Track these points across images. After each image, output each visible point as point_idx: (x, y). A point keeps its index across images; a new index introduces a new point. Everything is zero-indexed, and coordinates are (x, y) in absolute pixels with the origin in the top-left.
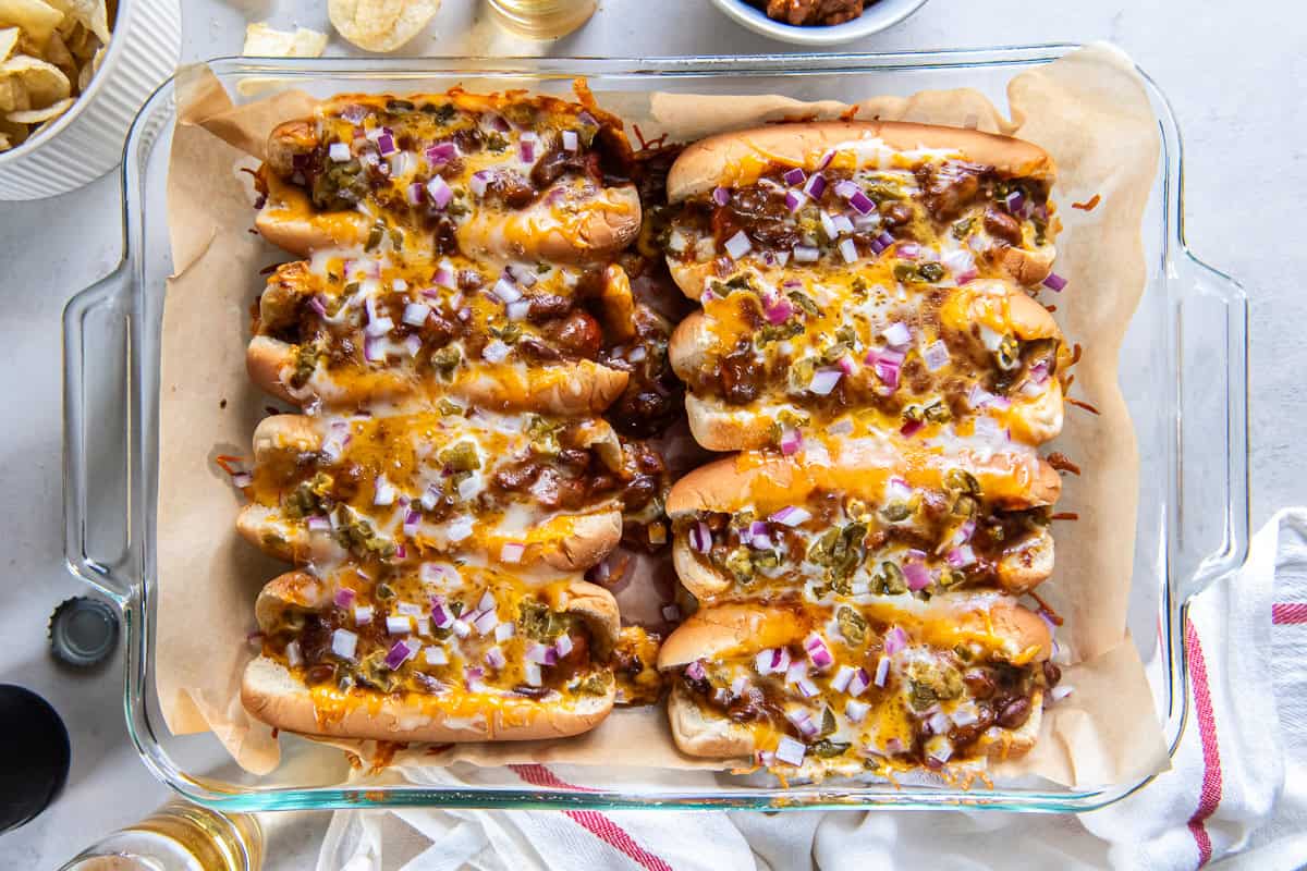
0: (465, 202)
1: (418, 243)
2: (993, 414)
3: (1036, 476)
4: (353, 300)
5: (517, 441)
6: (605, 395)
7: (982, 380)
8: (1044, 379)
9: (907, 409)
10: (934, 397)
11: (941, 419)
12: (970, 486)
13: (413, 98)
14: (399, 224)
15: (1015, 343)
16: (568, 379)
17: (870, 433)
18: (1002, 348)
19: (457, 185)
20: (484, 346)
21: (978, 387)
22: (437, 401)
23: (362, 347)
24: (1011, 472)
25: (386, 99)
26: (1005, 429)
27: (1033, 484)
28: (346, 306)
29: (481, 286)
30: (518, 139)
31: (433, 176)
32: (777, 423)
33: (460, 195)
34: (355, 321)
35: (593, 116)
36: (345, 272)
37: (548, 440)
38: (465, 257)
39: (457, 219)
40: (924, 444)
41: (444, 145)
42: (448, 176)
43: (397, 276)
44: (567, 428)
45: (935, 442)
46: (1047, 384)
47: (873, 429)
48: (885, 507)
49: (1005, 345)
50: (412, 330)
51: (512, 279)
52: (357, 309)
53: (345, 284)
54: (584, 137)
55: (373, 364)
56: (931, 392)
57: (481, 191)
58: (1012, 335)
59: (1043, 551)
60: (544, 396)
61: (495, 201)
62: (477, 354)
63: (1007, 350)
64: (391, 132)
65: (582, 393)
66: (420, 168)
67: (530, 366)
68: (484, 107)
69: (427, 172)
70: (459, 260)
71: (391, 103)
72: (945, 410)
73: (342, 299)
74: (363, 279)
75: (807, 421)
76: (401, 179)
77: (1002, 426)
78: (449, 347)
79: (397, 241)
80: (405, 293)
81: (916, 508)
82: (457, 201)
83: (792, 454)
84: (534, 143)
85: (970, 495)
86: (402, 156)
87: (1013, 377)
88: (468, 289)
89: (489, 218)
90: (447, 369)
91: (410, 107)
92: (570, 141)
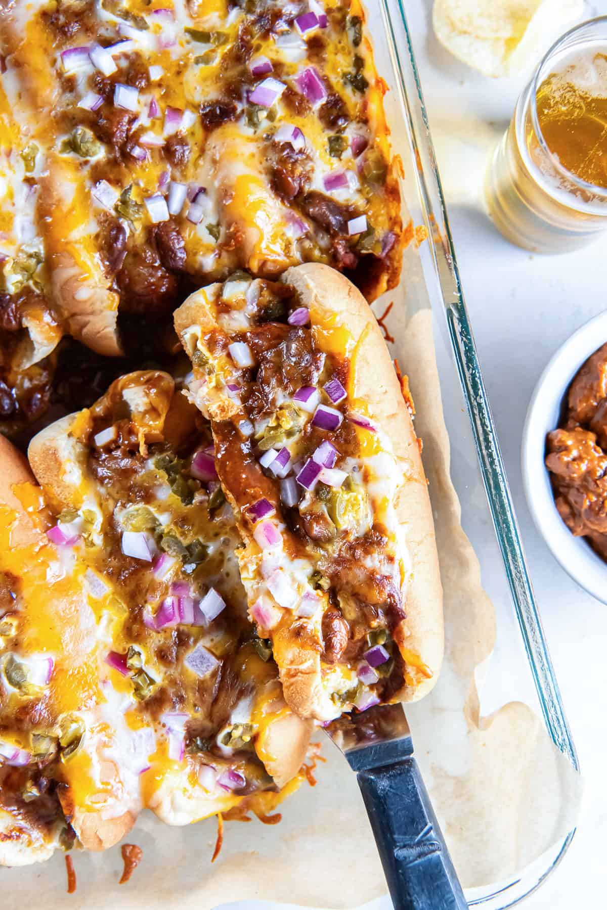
0: (265, 124)
1: (209, 83)
2: (162, 746)
3: (105, 816)
4: (128, 28)
5: (11, 242)
6: (85, 330)
7: (195, 719)
8: (226, 787)
9: (137, 647)
10: (158, 674)
11: (137, 689)
12: (69, 746)
13: (367, 42)
14: (224, 59)
15: (247, 738)
16: (91, 282)
17: (100, 618)
18: (236, 727)
19: (281, 111)
20: (109, 181)
21: (186, 719)
22: (36, 143)
23: (75, 45)
24: (99, 785)
25: (360, 15)
26: (149, 764)
27: (95, 814)
28: (119, 20)
29: (175, 165)
30: (348, 169)
31: (285, 83)
32: (80, 513)
33: (271, 117)
34: (102, 32)
35: (393, 248)
36: (157, 12)
37: (19, 277)
38: (206, 139)
39: (244, 120)
40: (104, 682)
41: (322, 86)
42: (289, 97)
43: (166, 69)
44: (38, 296)
45: (109, 692)
46: (221, 792)
47: (104, 621)
48: (18, 659)
49: (240, 730)
50: (109, 98)
51: (193, 198)
52: (118, 32)
53: (144, 15)
54: (366, 242)
55: (59, 60)
56: (163, 669)
57: (281, 138)
58: (254, 731)
59: (29, 849)
60: (66, 261)
61: (274, 157)
62: (98, 175)
63: (236, 734)
64: (323, 26)
65: (79, 302)
66: (291, 67)
67: (97, 236)
68: (374, 123)
69: (288, 74)
70: (200, 132)
71: (357, 21)
72: (149, 692)
73: (126, 15)
74: (156, 32)
75: (92, 544)
76: (274, 47)
77: (151, 759)
78: (98, 144)
79: (204, 60)
80: (148, 79)
81: (26, 694)
82: (263, 115)
83: (49, 540)
84: (348, 187)
85: (60, 749)
86: (300, 42)
87: (212, 752)
88: (168, 151)
89: (253, 155)
90: (72, 146)
91: (356, 43)
92: (357, 226)
